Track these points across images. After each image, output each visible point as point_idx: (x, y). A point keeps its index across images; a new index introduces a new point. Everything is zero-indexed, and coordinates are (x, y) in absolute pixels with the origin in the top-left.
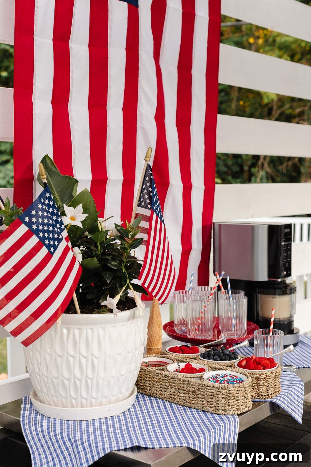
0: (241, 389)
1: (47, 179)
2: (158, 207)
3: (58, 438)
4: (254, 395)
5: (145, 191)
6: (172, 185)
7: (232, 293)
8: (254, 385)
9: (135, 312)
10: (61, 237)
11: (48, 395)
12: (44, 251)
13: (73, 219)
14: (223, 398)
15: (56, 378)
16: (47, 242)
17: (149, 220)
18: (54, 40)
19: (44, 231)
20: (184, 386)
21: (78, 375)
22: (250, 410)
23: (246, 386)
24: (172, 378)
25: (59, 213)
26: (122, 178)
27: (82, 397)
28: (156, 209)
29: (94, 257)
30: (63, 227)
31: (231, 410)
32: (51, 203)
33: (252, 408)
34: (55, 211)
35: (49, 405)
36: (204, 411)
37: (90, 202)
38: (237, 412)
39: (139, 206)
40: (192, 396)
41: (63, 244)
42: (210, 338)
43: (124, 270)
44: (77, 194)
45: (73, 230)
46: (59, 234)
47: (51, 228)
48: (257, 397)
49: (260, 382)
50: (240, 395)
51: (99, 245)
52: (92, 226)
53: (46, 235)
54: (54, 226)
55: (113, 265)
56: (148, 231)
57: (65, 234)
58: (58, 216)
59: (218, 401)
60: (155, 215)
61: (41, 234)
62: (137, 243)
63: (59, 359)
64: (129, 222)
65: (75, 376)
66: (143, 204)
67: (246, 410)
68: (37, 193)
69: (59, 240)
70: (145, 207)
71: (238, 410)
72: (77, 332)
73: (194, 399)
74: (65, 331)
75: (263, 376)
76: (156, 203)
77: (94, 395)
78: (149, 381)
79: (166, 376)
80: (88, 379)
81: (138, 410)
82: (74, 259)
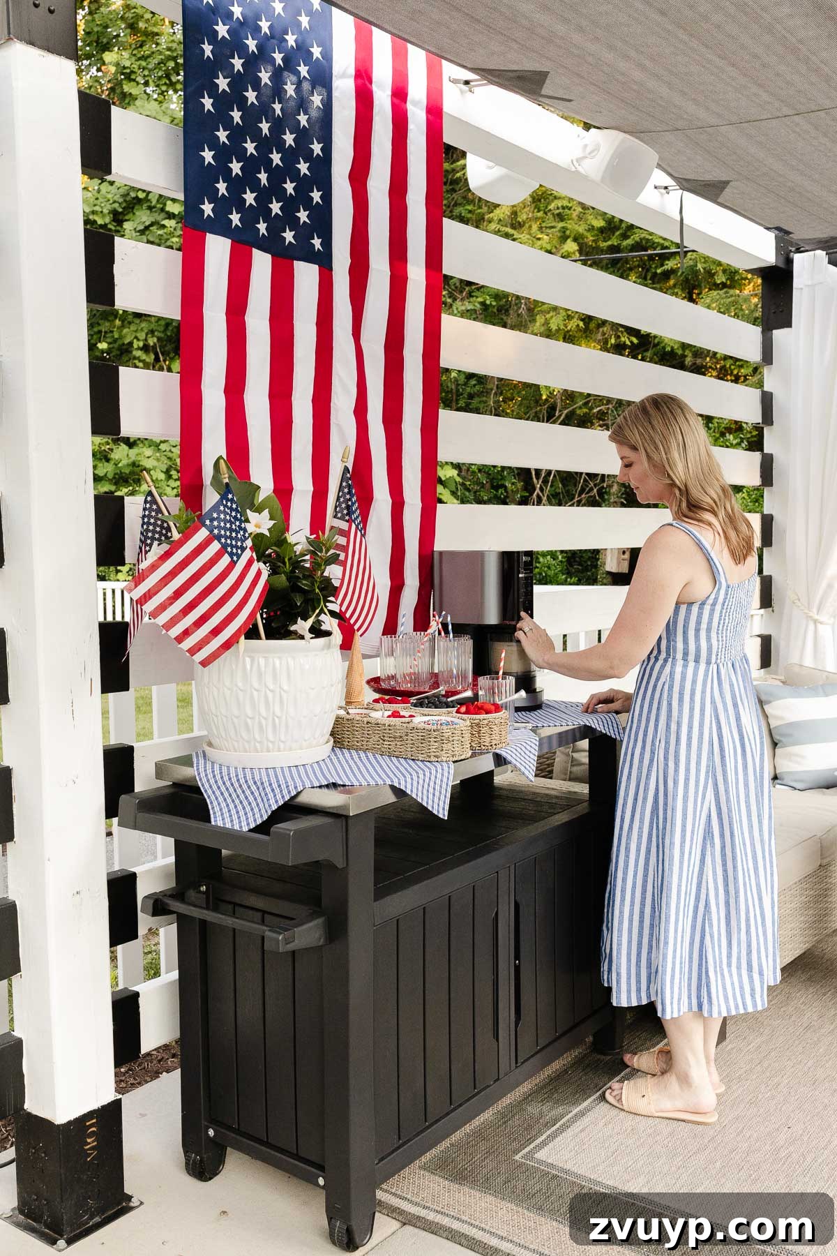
0: (456, 732)
1: (229, 477)
2: (357, 517)
3: (241, 783)
4: (475, 745)
5: (342, 500)
6: (376, 500)
7: (453, 637)
8: (474, 733)
9: (330, 640)
10: (244, 545)
11: (227, 741)
12: (226, 560)
13: (258, 526)
14: (435, 742)
15: (237, 717)
16: (229, 549)
17: (346, 534)
18: (227, 314)
19: (226, 538)
20: (390, 732)
21: (264, 713)
22: (468, 759)
23: (462, 729)
24: (376, 724)
25: (243, 518)
26: (312, 489)
27: (268, 740)
28: (356, 519)
29: (281, 574)
30: (247, 535)
31: (445, 755)
32: (234, 506)
33: (471, 757)
34: (239, 516)
35: (227, 751)
36: (413, 760)
37: (277, 510)
38: (451, 759)
39: (335, 517)
40: (398, 743)
41: (247, 554)
42: (427, 690)
43: (317, 590)
44: (260, 501)
45: (258, 538)
46: (243, 541)
47: (234, 535)
48: (477, 748)
49: (481, 729)
50: (456, 738)
51: (286, 560)
52: (278, 540)
53: (229, 541)
54: (237, 532)
55: (303, 584)
56: (345, 549)
57: (249, 543)
58: (241, 521)
59: (429, 746)
60: (354, 526)
61: (223, 540)
62: (334, 560)
63: (241, 694)
64: (324, 533)
65: (260, 714)
66: (339, 515)
67: (463, 757)
68: (207, 505)
69: (243, 549)
70: (342, 518)
71: (453, 756)
72: (262, 661)
73: (401, 747)
74: (248, 660)
75: (486, 722)
76: (354, 512)
77: (283, 738)
78: (348, 731)
79: (368, 723)
80: (275, 718)
81: (335, 761)
82: (259, 573)
